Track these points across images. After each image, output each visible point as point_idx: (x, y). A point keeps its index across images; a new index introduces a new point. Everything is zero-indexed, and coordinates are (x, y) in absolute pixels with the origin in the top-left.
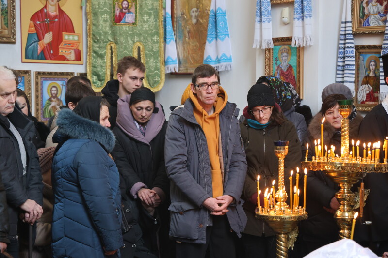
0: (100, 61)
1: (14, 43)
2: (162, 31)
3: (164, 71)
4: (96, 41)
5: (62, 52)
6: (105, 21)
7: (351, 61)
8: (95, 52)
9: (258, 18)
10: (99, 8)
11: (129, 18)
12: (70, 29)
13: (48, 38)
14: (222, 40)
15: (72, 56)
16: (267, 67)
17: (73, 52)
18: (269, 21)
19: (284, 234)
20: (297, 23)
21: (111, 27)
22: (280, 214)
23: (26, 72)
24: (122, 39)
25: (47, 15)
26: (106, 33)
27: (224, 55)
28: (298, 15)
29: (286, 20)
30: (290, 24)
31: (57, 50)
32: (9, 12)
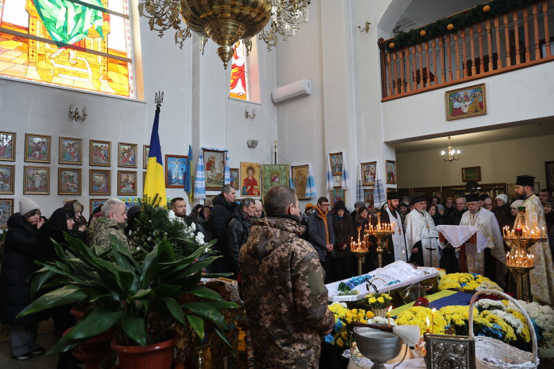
6: (268, 181)
7: (362, 194)
9: (328, 180)
10: (266, 177)
11: (277, 180)
12: (256, 184)
13: (249, 187)
14: (313, 187)
17: (257, 192)
18: (332, 181)
19: (360, 258)
20: (343, 181)
25: (249, 180)
26: (269, 185)
27: (313, 192)
28: (343, 179)
29: (338, 180)
30: (340, 182)
31: (252, 192)
32: (237, 179)
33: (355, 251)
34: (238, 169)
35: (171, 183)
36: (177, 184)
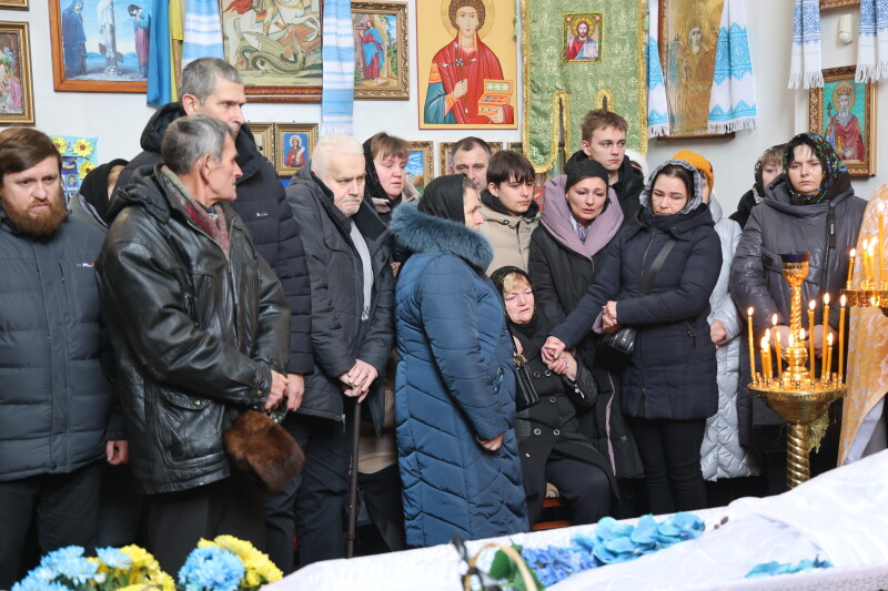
0: (543, 122)
1: (407, 99)
2: (642, 69)
3: (648, 134)
4: (536, 90)
5: (482, 110)
6: (551, 57)
8: (534, 108)
9: (798, 36)
10: (542, 36)
11: (589, 50)
12: (497, 73)
13: (461, 89)
14: (740, 77)
15: (500, 117)
16: (813, 121)
17: (500, 109)
18: (816, 41)
19: (801, 424)
20: (866, 40)
21: (561, 66)
22: (791, 389)
23: (426, 144)
24: (577, 85)
25: (459, 53)
26: (552, 77)
27: (742, 103)
28: (867, 26)
29: (846, 36)
30: (852, 43)
31: (474, 108)
32: (399, 51)
33: (775, 387)
34: (403, 6)
35: (83, 70)
36: (111, 76)
